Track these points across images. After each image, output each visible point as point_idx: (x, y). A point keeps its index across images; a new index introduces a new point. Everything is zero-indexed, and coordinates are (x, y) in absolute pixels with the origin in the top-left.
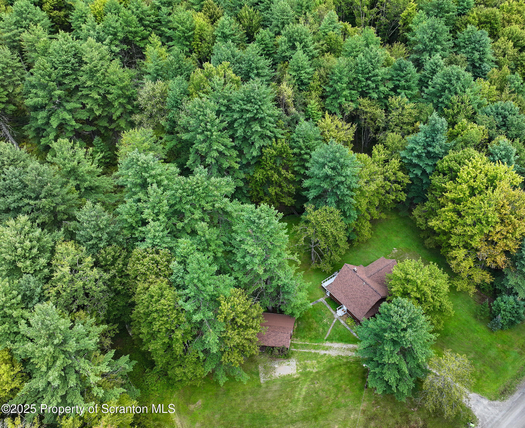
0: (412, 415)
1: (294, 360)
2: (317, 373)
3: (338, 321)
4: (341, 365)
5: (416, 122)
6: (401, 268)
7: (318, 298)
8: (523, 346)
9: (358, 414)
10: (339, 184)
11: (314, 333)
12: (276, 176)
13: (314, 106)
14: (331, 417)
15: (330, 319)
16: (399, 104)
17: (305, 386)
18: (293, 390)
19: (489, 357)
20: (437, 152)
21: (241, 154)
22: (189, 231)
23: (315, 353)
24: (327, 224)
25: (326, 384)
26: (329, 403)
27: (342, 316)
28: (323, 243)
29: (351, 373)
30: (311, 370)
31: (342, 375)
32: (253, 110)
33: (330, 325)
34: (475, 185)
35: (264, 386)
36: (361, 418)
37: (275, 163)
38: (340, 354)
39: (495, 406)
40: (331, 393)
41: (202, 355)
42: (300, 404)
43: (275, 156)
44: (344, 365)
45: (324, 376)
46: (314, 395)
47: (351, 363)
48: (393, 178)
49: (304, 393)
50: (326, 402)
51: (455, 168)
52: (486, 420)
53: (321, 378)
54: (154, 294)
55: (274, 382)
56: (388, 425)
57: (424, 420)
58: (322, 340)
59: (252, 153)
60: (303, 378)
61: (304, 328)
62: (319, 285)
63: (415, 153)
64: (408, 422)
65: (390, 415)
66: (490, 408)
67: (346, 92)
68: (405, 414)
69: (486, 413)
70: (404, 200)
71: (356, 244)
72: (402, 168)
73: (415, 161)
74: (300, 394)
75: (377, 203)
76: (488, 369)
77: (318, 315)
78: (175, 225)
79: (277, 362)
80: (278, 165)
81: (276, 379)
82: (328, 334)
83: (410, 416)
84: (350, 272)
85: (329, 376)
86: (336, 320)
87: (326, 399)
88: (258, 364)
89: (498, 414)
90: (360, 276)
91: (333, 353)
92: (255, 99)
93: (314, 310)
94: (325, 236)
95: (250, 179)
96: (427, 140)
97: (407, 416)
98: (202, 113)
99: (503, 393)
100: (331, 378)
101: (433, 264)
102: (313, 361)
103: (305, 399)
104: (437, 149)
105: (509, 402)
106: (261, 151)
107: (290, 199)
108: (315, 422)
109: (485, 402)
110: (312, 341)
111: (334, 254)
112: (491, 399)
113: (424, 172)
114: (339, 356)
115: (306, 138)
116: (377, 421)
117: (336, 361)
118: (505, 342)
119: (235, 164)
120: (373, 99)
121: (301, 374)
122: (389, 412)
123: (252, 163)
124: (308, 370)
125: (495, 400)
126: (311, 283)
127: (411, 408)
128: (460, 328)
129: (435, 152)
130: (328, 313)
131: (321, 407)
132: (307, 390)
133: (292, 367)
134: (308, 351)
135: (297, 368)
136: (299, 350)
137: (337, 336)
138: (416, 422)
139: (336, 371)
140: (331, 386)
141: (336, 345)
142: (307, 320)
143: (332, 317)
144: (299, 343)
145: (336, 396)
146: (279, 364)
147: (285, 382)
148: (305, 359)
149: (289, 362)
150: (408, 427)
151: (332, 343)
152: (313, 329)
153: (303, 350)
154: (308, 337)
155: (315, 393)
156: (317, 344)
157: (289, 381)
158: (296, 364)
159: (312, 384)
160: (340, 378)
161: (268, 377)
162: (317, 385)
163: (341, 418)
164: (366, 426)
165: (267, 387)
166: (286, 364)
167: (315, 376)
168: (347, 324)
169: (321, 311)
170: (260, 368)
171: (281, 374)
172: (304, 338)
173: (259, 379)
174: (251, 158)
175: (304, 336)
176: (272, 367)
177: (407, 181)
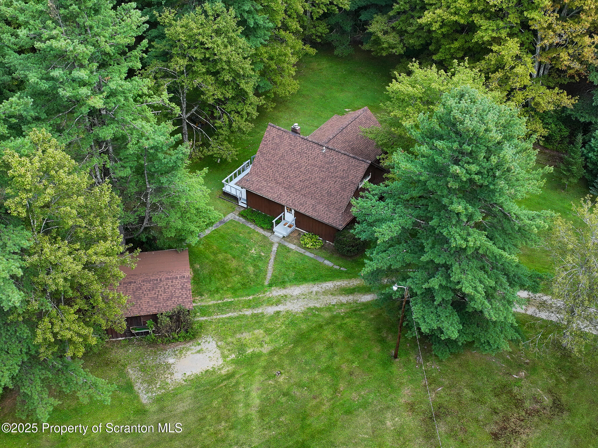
0: (520, 387)
1: (210, 339)
2: (273, 353)
3: (281, 245)
4: (321, 326)
7: (224, 215)
9: (399, 415)
11: (236, 278)
14: (340, 436)
15: (264, 247)
18: (228, 401)
23: (254, 316)
25: (303, 370)
26: (325, 408)
27: (289, 236)
29: (350, 337)
30: (257, 350)
31: (331, 345)
33: (268, 257)
35: (154, 408)
36: (410, 422)
38: (311, 305)
40: (319, 387)
42: (255, 426)
45: (291, 355)
46: (283, 399)
47: (343, 318)
49: (257, 402)
50: (317, 407)
53: (287, 362)
55: (175, 395)
56: (478, 421)
57: (550, 391)
58: (262, 288)
60: (244, 371)
62: (217, 193)
64: (518, 403)
68: (503, 390)
70: (347, 8)
74: (247, 405)
77: (234, 245)
79: (169, 351)
81: (179, 388)
82: (270, 275)
83: (515, 390)
84: (286, 136)
85: (303, 353)
86: (276, 245)
87: (314, 402)
88: (124, 366)
91: (296, 308)
93: (222, 237)
97: (510, 392)
100: (308, 357)
102: (256, 332)
103: (263, 413)
110: (239, 292)
111: (236, 119)
114: (310, 309)
116: (449, 419)
117: (306, 320)
121: (237, 362)
122: (467, 393)
127: (510, 374)
130: (255, 236)
131: (308, 422)
132: (262, 394)
133: (211, 355)
134: (235, 314)
135: (222, 353)
136: (215, 317)
137: (292, 274)
138: (535, 398)
139: (315, 340)
140: (316, 373)
141: (296, 290)
142: (212, 257)
143: (267, 244)
144: (211, 303)
145: (336, 391)
146: (176, 355)
147: (202, 388)
148: (235, 333)
149: (199, 344)
150: (524, 414)
151: (285, 288)
152: (231, 272)
153: (224, 316)
154: (225, 288)
155: (284, 395)
156: (251, 297)
157: (213, 384)
158: (218, 346)
159: (269, 378)
160: (330, 352)
161: (158, 387)
162: (281, 379)
163: (366, 433)
164: (429, 436)
165: (161, 410)
166: (194, 351)
167: (270, 362)
168: (305, 248)
169: (237, 235)
170: (133, 373)
171: (188, 374)
172: (218, 292)
173: (137, 397)
175: (217, 288)
176: (160, 364)
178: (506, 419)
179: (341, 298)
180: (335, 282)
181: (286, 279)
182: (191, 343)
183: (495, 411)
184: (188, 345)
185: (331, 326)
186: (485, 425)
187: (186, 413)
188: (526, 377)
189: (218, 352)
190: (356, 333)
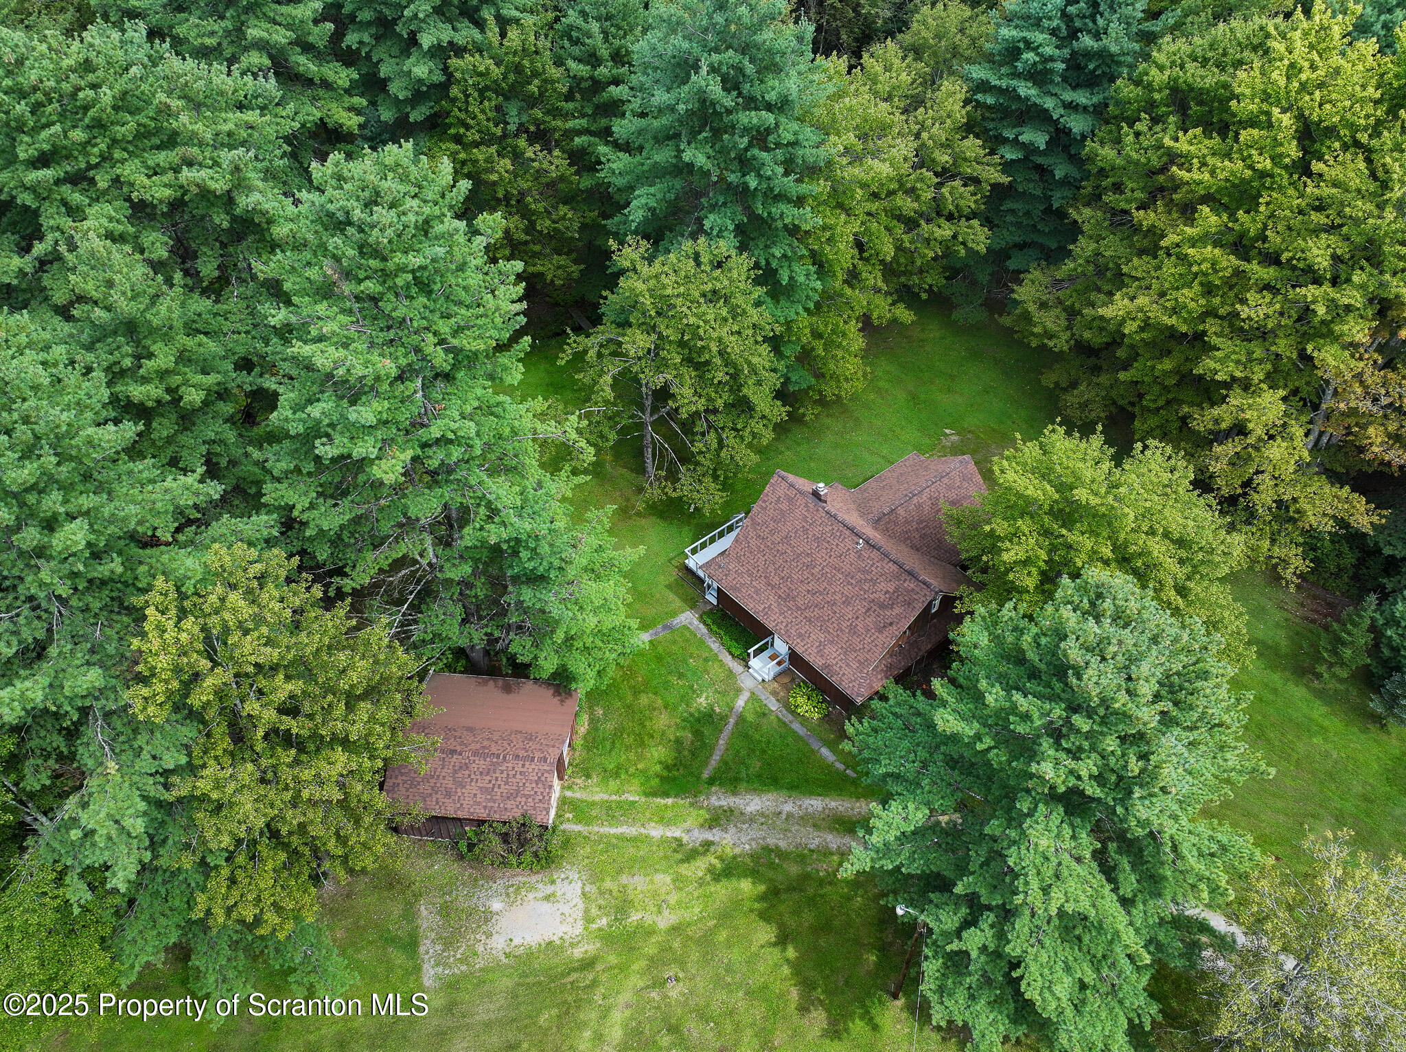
1: (574, 875)
2: (675, 929)
3: (755, 699)
7: (674, 614)
10: (751, 144)
11: (658, 753)
15: (724, 693)
17: (626, 996)
18: (568, 1017)
23: (664, 841)
25: (718, 982)
27: (773, 681)
29: (824, 926)
30: (649, 920)
33: (725, 718)
38: (771, 841)
40: (738, 1028)
43: (497, 88)
44: (791, 889)
45: (706, 942)
46: (665, 1040)
53: (695, 956)
55: (481, 982)
58: (695, 784)
59: (410, 72)
60: (613, 959)
61: (619, 732)
62: (674, 565)
63: (1029, 56)
70: (982, 249)
71: (809, 412)
73: (1027, 91)
74: (599, 1038)
79: (499, 885)
80: (512, 128)
81: (492, 969)
82: (715, 759)
84: (801, 501)
85: (729, 944)
86: (746, 695)
88: (416, 896)
90: (841, 516)
91: (743, 841)
93: (659, 659)
94: (697, 366)
96: (1070, 9)
100: (736, 955)
102: (659, 877)
107: (562, 260)
110: (653, 785)
111: (731, 442)
113: (1061, 136)
114: (767, 850)
121: (607, 938)
124: (635, 917)
126: (642, 549)
130: (715, 669)
132: (632, 1019)
133: (566, 909)
135: (587, 911)
136: (596, 829)
137: (756, 765)
140: (741, 994)
141: (753, 804)
142: (629, 699)
143: (730, 689)
144: (597, 798)
146: (508, 895)
147: (530, 980)
148: (620, 871)
149: (553, 882)
151: (735, 793)
152: (652, 737)
153: (613, 831)
154: (632, 770)
155: (671, 1029)
156: (670, 801)
157: (553, 975)
158: (584, 894)
159: (654, 986)
161: (458, 956)
162: (674, 992)
165: (450, 1008)
166: (540, 895)
167: (665, 948)
168: (793, 713)
169: (685, 661)
170: (427, 916)
171: (517, 941)
172: (617, 775)
173: (417, 969)
174: (409, 94)
175: (619, 767)
176: (476, 909)
177: (994, 175)
179: (830, 837)
180: (827, 800)
181: (743, 774)
182: (539, 877)
184: (534, 878)
185: (796, 896)
187: (488, 1025)
189: (581, 906)
190: (836, 923)
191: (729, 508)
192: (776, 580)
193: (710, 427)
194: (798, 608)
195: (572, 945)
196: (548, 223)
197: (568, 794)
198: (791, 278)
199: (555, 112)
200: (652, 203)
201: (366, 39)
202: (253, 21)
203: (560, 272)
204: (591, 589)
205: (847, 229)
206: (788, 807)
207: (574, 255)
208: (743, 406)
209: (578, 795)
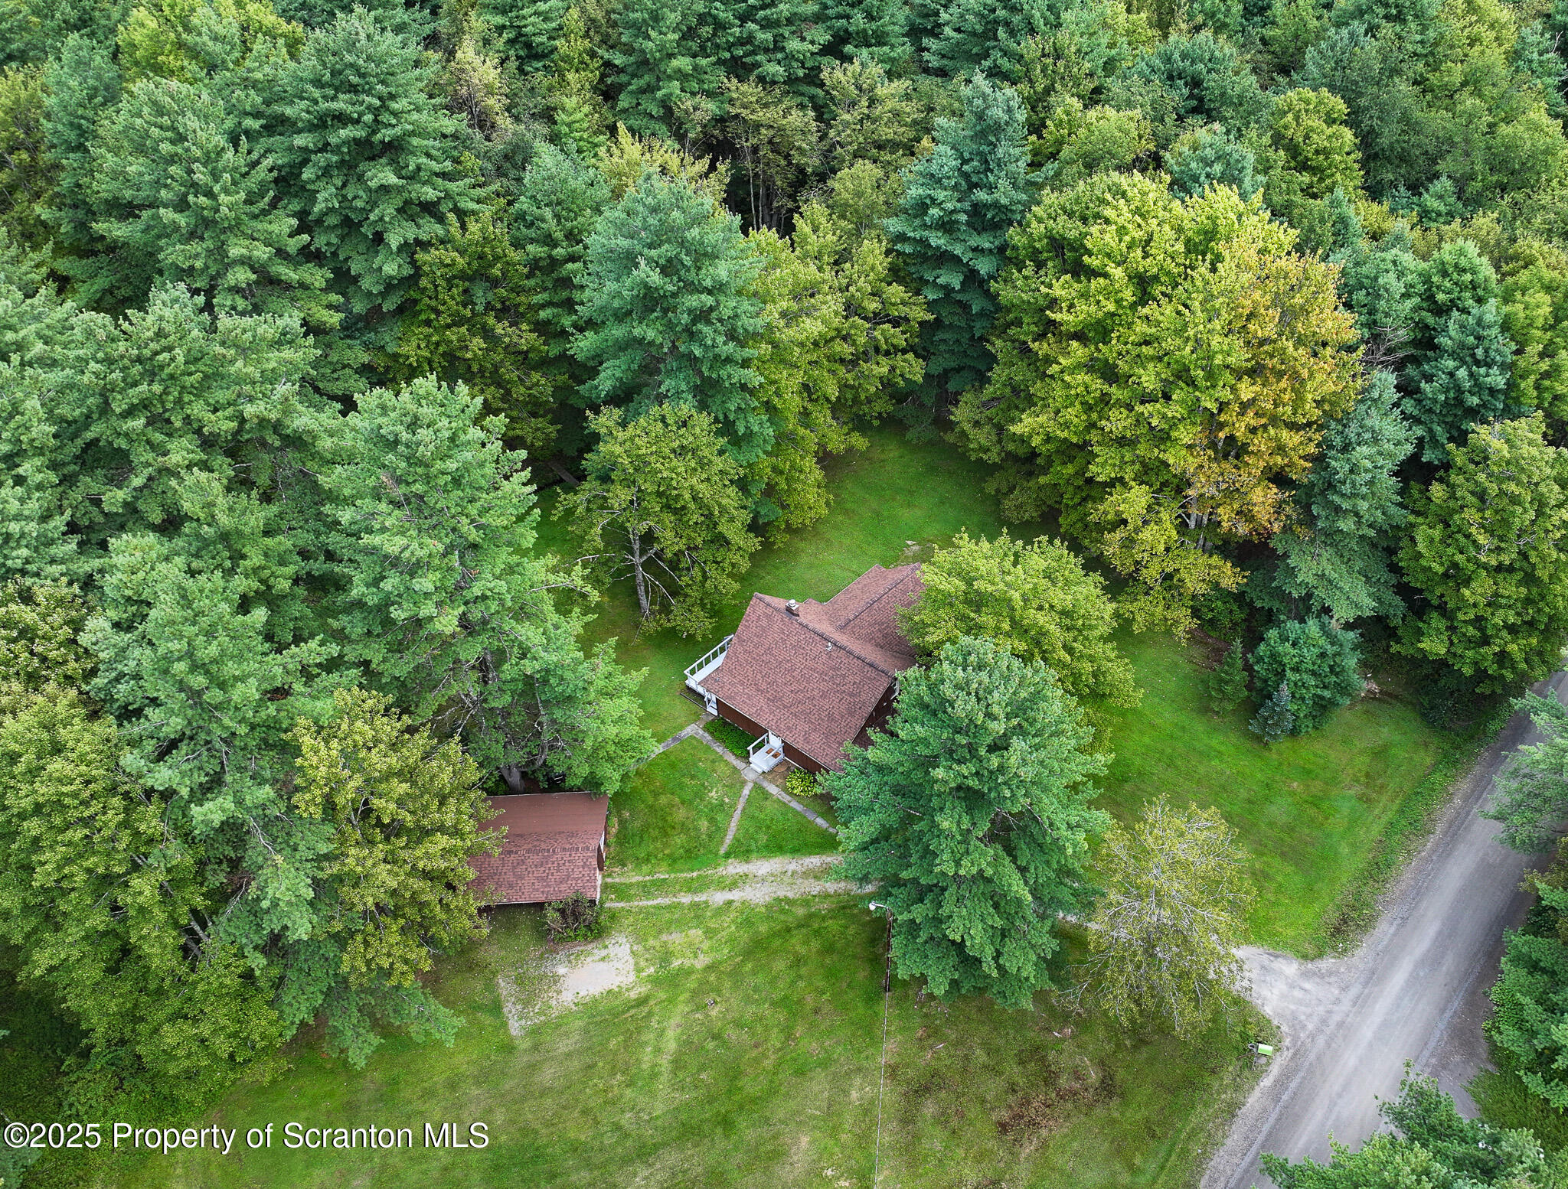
0: (1060, 1052)
1: (622, 940)
2: (710, 968)
3: (758, 787)
4: (788, 930)
5: (918, 140)
6: (947, 566)
7: (682, 727)
8: (1367, 775)
9: (873, 1084)
10: (694, 322)
11: (679, 840)
12: (477, 343)
13: (578, 116)
14: (780, 1109)
15: (730, 787)
16: (859, 88)
17: (676, 1019)
18: (631, 1040)
19: (1271, 824)
20: (1004, 201)
21: (343, 280)
22: (156, 516)
23: (693, 905)
24: (675, 462)
25: (748, 1000)
26: (768, 1063)
27: (772, 771)
28: (669, 534)
29: (828, 950)
30: (688, 963)
31: (798, 962)
32: (361, 114)
33: (733, 806)
34: (1150, 266)
35: (525, 1045)
36: (886, 1094)
37: (468, 300)
38: (781, 894)
39: (1322, 977)
40: (767, 1028)
41: (257, 961)
42: (662, 1085)
43: (463, 276)
44: (799, 926)
45: (735, 973)
46: (711, 1045)
47: (824, 918)
48: (872, 305)
49: (672, 1046)
50: (756, 1061)
51: (1072, 234)
52: (1304, 1027)
53: (728, 984)
54: (17, 748)
55: (558, 1026)
56: (983, 1101)
57: (1102, 1063)
58: (714, 859)
59: (380, 269)
60: (662, 995)
61: (645, 829)
62: (677, 686)
63: (934, 212)
64: (1049, 1078)
65: (985, 1067)
66: (1307, 986)
67: (682, 63)
68: (1034, 1054)
69: (1300, 1002)
70: (919, 379)
71: (780, 539)
72: (896, 274)
73: (938, 240)
74: (658, 1050)
75: (833, 392)
76: (1277, 862)
77: (687, 781)
78: (97, 502)
79: (561, 955)
80: (480, 308)
81: (566, 1016)
82: (729, 838)
83: (1051, 1056)
84: (777, 617)
85: (754, 972)
86: (750, 786)
87: (755, 1053)
88: (494, 973)
89: (1337, 1001)
90: (811, 626)
91: (757, 895)
92: (362, 75)
93: (673, 766)
94: (675, 512)
95: (387, 369)
96: (965, 168)
97: (1043, 1059)
98: (169, 134)
99: (1338, 930)
100: (760, 979)
101: (1051, 542)
102: (692, 932)
103: (677, 1064)
104: (1004, 193)
105: (1363, 954)
106: (413, 262)
107: (540, 422)
108: (727, 1137)
109: (1290, 968)
110: (679, 865)
111: (713, 573)
112: (1305, 957)
113: (972, 277)
114: (778, 900)
115: (564, 205)
116: (943, 1094)
117: (769, 918)
118: (1309, 772)
119: (325, 312)
120: (774, 83)
121: (656, 981)
122: (980, 1055)
123: (388, 306)
124: (676, 963)
125: (1320, 956)
126: (645, 670)
127: (1049, 1030)
128: (1162, 752)
129: (996, 205)
130: (721, 768)
131: (740, 1084)
132: (682, 1034)
133: (620, 965)
134: (666, 901)
135: (637, 964)
136: (636, 904)
137: (763, 838)
138: (1075, 1072)
139: (775, 952)
140: (767, 1006)
141: (763, 867)
142: (650, 800)
143: (736, 781)
144: (634, 880)
145: (789, 1037)
146: (570, 962)
147: (598, 1019)
148: (660, 932)
149: (606, 947)
150: (1054, 1095)
151: (747, 862)
152: (674, 828)
153: (650, 903)
154: (660, 856)
155: (714, 1037)
156: (695, 874)
157: (615, 1014)
158: (632, 952)
159: (697, 1010)
160: (793, 974)
161: (537, 1011)
162: (714, 1012)
163: (818, 1108)
164: (907, 1120)
165: (536, 1048)
166: (597, 958)
167: (703, 983)
168: (791, 794)
169: (695, 765)
170: (505, 986)
171: (582, 994)
172: (648, 860)
173: (504, 1025)
174: (381, 288)
175: (649, 855)
176: (545, 975)
177: (919, 314)
178: (1026, 1102)
179: (828, 885)
180: (824, 858)
181: (753, 847)
182: (594, 945)
183: (1013, 1089)
184: (590, 947)
185: (804, 931)
186: (992, 1109)
187: (569, 1055)
188: (1073, 1036)
189: (632, 961)
190: (838, 945)
191: (719, 633)
192: (764, 686)
193: (693, 562)
194: (785, 707)
195: (628, 990)
196: (522, 390)
197: (609, 880)
198: (747, 428)
199: (518, 290)
200: (618, 374)
201: (334, 240)
202: (233, 240)
203: (539, 434)
204: (609, 707)
205: (791, 381)
206: (793, 867)
207: (549, 416)
208: (721, 541)
209: (617, 880)
